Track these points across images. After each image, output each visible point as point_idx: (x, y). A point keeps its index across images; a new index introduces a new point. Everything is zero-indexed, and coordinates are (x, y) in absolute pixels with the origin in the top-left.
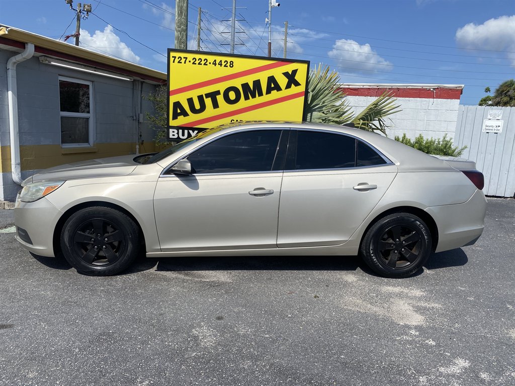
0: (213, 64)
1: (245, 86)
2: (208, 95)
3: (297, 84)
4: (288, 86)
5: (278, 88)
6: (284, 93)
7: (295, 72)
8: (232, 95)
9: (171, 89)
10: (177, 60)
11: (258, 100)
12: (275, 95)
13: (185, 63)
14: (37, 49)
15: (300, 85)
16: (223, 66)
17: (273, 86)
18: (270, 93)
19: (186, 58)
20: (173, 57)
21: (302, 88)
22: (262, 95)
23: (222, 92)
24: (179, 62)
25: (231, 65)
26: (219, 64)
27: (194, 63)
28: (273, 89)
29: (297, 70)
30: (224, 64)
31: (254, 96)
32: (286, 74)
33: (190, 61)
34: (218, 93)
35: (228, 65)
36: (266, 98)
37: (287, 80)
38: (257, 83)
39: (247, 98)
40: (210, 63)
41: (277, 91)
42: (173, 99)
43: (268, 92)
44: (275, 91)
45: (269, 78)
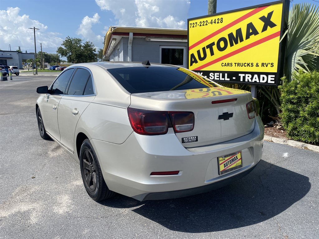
0: (211, 23)
1: (231, 35)
2: (208, 47)
3: (273, 25)
4: (264, 29)
5: (256, 33)
6: (262, 35)
7: (270, 15)
8: (222, 44)
9: (190, 45)
10: (192, 26)
11: (240, 45)
12: (253, 38)
13: (196, 26)
14: (134, 34)
15: (275, 25)
16: (216, 23)
17: (251, 31)
18: (249, 38)
19: (196, 23)
20: (190, 24)
21: (278, 29)
22: (243, 41)
23: (216, 43)
24: (193, 27)
25: (222, 21)
26: (214, 22)
27: (200, 26)
28: (251, 34)
29: (272, 12)
30: (217, 21)
31: (236, 43)
32: (262, 19)
33: (198, 25)
34: (213, 44)
35: (220, 21)
36: (246, 43)
37: (263, 24)
38: (239, 31)
39: (232, 45)
40: (209, 23)
41: (255, 35)
42: (191, 52)
43: (247, 37)
44: (253, 35)
45: (248, 25)
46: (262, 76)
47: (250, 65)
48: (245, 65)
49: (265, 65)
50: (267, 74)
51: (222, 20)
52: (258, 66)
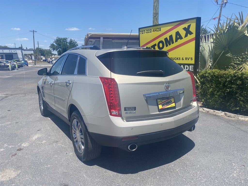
0: (153, 31)
1: (166, 39)
2: (152, 47)
3: (191, 33)
4: (186, 36)
5: (181, 38)
6: (184, 40)
7: (189, 26)
8: (161, 45)
10: (142, 32)
11: (172, 46)
12: (180, 42)
16: (157, 31)
17: (178, 37)
18: (177, 41)
19: (144, 31)
21: (193, 36)
22: (173, 43)
23: (157, 44)
24: (143, 33)
26: (155, 31)
28: (178, 39)
30: (157, 30)
31: (170, 44)
32: (185, 29)
33: (146, 32)
34: (155, 45)
35: (159, 30)
36: (175, 44)
37: (185, 32)
38: (171, 37)
39: (167, 46)
40: (152, 31)
43: (176, 41)
44: (180, 39)
45: (176, 33)
46: (186, 66)
47: (178, 59)
48: (175, 59)
49: (187, 59)
50: (189, 65)
51: (160, 29)
52: (183, 60)
